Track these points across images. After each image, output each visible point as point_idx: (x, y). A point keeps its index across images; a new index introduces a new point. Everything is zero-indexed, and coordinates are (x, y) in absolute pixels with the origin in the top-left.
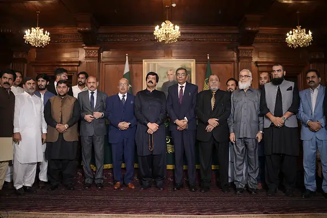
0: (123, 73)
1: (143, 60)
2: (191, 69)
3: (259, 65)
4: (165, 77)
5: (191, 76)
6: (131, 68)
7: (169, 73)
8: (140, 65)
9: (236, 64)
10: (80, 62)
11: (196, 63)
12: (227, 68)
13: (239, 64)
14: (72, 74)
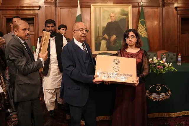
0: (76, 15)
1: (91, 5)
2: (128, 12)
3: (178, 9)
4: (108, 18)
5: (128, 17)
6: (81, 11)
7: (112, 15)
8: (89, 8)
9: (161, 8)
10: (40, 7)
11: (132, 8)
12: (155, 12)
13: (164, 9)
14: (34, 17)
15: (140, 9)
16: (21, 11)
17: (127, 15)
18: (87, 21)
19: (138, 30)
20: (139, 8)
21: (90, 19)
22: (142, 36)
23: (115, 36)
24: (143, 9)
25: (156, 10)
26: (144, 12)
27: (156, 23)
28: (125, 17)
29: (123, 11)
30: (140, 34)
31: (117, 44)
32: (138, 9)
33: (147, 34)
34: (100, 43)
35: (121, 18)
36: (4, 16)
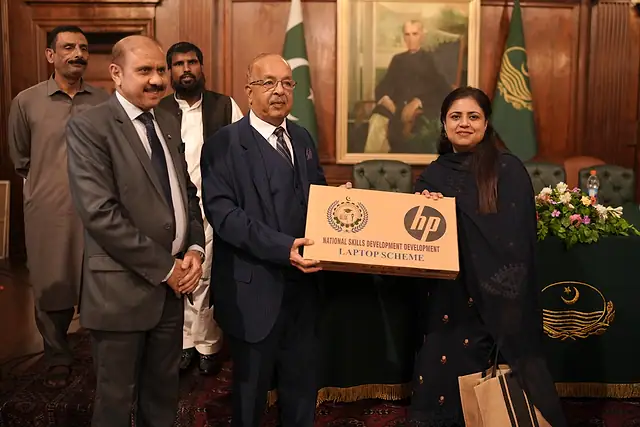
0: (286, 28)
2: (467, 19)
4: (398, 40)
5: (467, 36)
6: (305, 13)
7: (411, 28)
8: (332, 4)
9: (585, 8)
11: (482, 5)
12: (562, 20)
13: (595, 11)
14: (141, 29)
15: (510, 10)
16: (97, 9)
17: (463, 29)
18: (324, 46)
19: (500, 84)
20: (506, 6)
21: (332, 42)
22: (514, 104)
23: (417, 103)
24: (522, 9)
25: (567, 13)
26: (524, 22)
27: (563, 60)
28: (456, 36)
29: (449, 14)
30: (506, 96)
31: (425, 132)
32: (502, 8)
33: (529, 99)
34: (366, 126)
35: (442, 41)
36: (41, 26)
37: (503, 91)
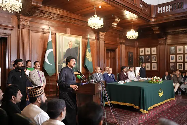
1: (57, 33)
7: (70, 43)
14: (7, 36)
19: (86, 56)
28: (78, 45)
30: (88, 59)
33: (92, 59)
37: (87, 58)
